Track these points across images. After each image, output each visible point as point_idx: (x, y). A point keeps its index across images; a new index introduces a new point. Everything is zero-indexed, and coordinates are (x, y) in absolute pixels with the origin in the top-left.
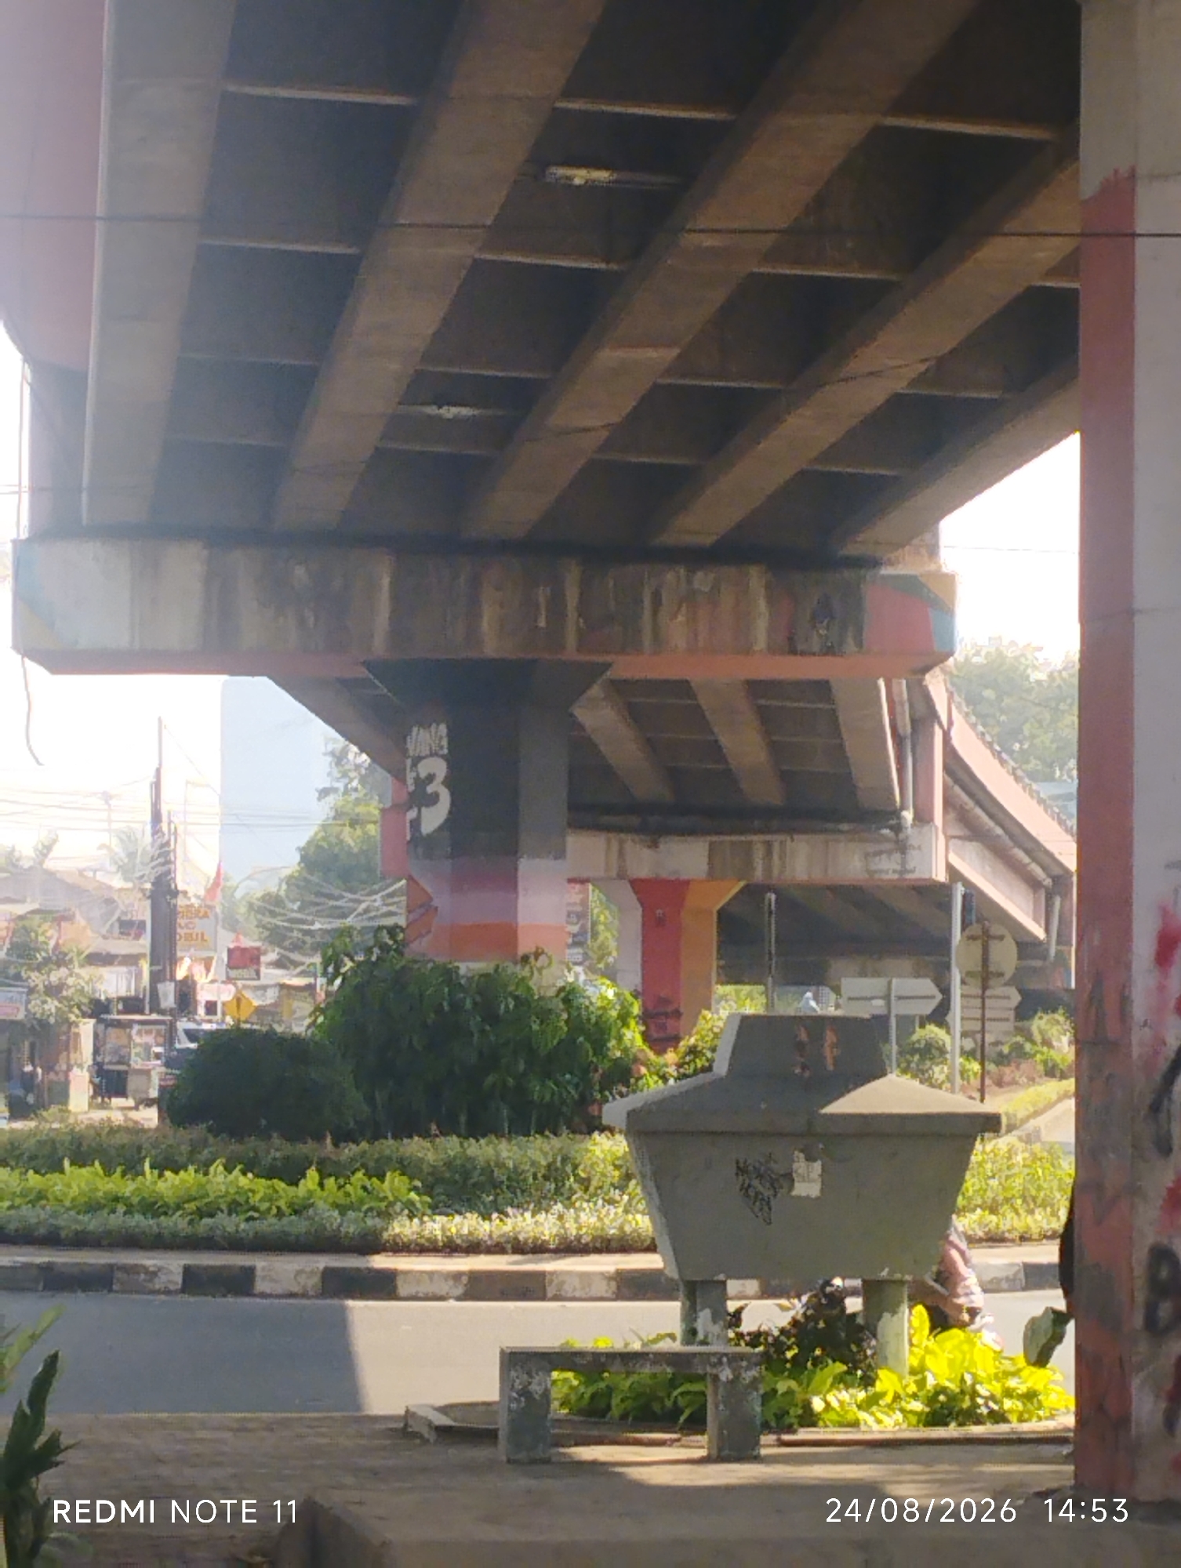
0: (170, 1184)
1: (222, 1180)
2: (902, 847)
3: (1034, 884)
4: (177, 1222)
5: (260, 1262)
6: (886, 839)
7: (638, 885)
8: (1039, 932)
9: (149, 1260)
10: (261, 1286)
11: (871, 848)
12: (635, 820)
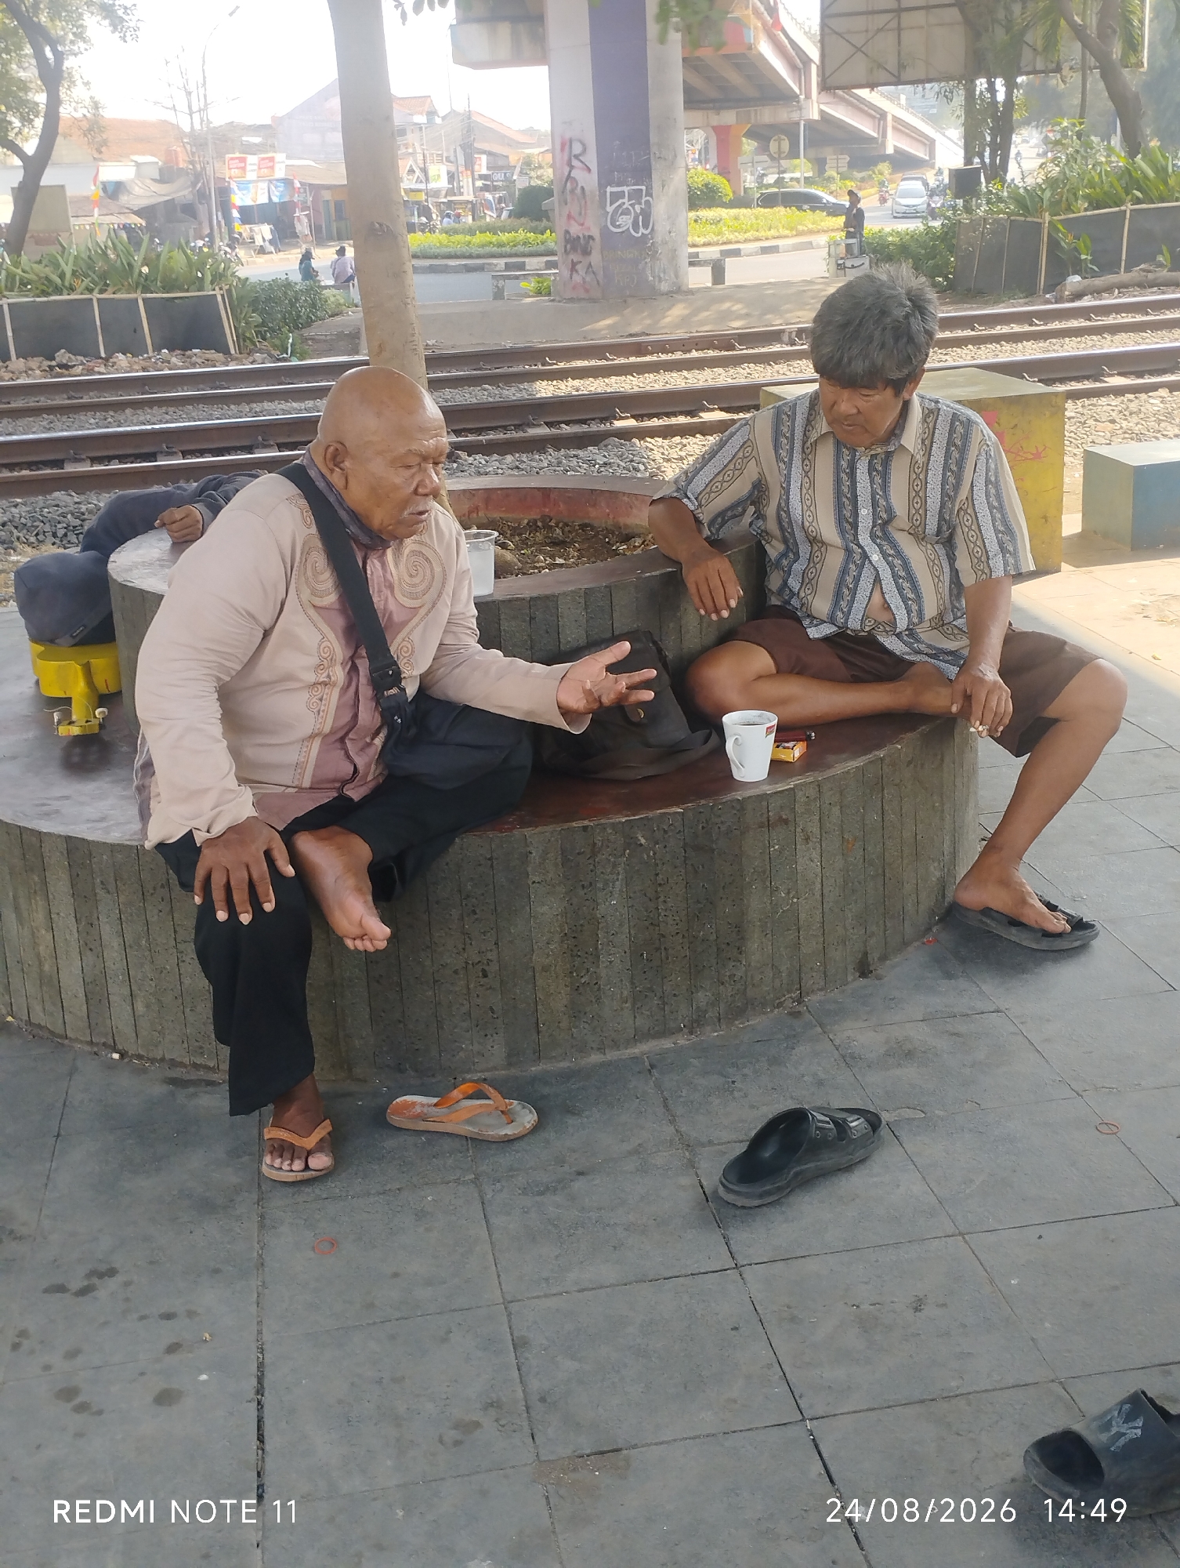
0: (504, 237)
1: (521, 235)
2: (800, 109)
3: (873, 117)
4: (507, 249)
5: (527, 260)
6: (795, 106)
7: (715, 128)
8: (875, 135)
9: (495, 261)
10: (527, 267)
11: (790, 109)
12: (711, 105)
